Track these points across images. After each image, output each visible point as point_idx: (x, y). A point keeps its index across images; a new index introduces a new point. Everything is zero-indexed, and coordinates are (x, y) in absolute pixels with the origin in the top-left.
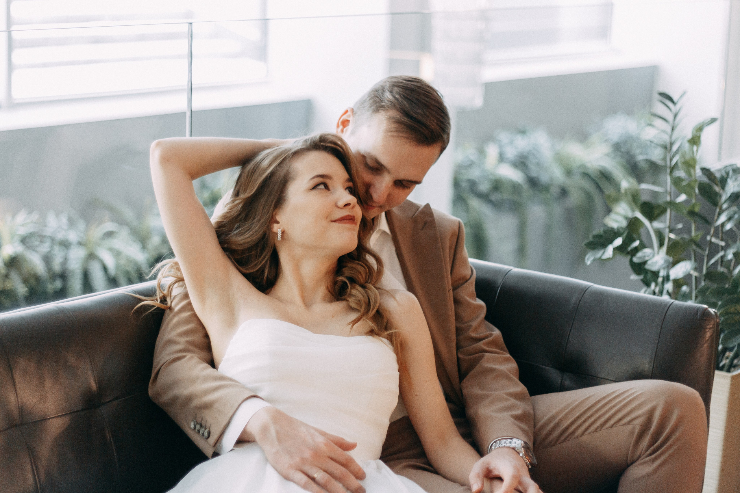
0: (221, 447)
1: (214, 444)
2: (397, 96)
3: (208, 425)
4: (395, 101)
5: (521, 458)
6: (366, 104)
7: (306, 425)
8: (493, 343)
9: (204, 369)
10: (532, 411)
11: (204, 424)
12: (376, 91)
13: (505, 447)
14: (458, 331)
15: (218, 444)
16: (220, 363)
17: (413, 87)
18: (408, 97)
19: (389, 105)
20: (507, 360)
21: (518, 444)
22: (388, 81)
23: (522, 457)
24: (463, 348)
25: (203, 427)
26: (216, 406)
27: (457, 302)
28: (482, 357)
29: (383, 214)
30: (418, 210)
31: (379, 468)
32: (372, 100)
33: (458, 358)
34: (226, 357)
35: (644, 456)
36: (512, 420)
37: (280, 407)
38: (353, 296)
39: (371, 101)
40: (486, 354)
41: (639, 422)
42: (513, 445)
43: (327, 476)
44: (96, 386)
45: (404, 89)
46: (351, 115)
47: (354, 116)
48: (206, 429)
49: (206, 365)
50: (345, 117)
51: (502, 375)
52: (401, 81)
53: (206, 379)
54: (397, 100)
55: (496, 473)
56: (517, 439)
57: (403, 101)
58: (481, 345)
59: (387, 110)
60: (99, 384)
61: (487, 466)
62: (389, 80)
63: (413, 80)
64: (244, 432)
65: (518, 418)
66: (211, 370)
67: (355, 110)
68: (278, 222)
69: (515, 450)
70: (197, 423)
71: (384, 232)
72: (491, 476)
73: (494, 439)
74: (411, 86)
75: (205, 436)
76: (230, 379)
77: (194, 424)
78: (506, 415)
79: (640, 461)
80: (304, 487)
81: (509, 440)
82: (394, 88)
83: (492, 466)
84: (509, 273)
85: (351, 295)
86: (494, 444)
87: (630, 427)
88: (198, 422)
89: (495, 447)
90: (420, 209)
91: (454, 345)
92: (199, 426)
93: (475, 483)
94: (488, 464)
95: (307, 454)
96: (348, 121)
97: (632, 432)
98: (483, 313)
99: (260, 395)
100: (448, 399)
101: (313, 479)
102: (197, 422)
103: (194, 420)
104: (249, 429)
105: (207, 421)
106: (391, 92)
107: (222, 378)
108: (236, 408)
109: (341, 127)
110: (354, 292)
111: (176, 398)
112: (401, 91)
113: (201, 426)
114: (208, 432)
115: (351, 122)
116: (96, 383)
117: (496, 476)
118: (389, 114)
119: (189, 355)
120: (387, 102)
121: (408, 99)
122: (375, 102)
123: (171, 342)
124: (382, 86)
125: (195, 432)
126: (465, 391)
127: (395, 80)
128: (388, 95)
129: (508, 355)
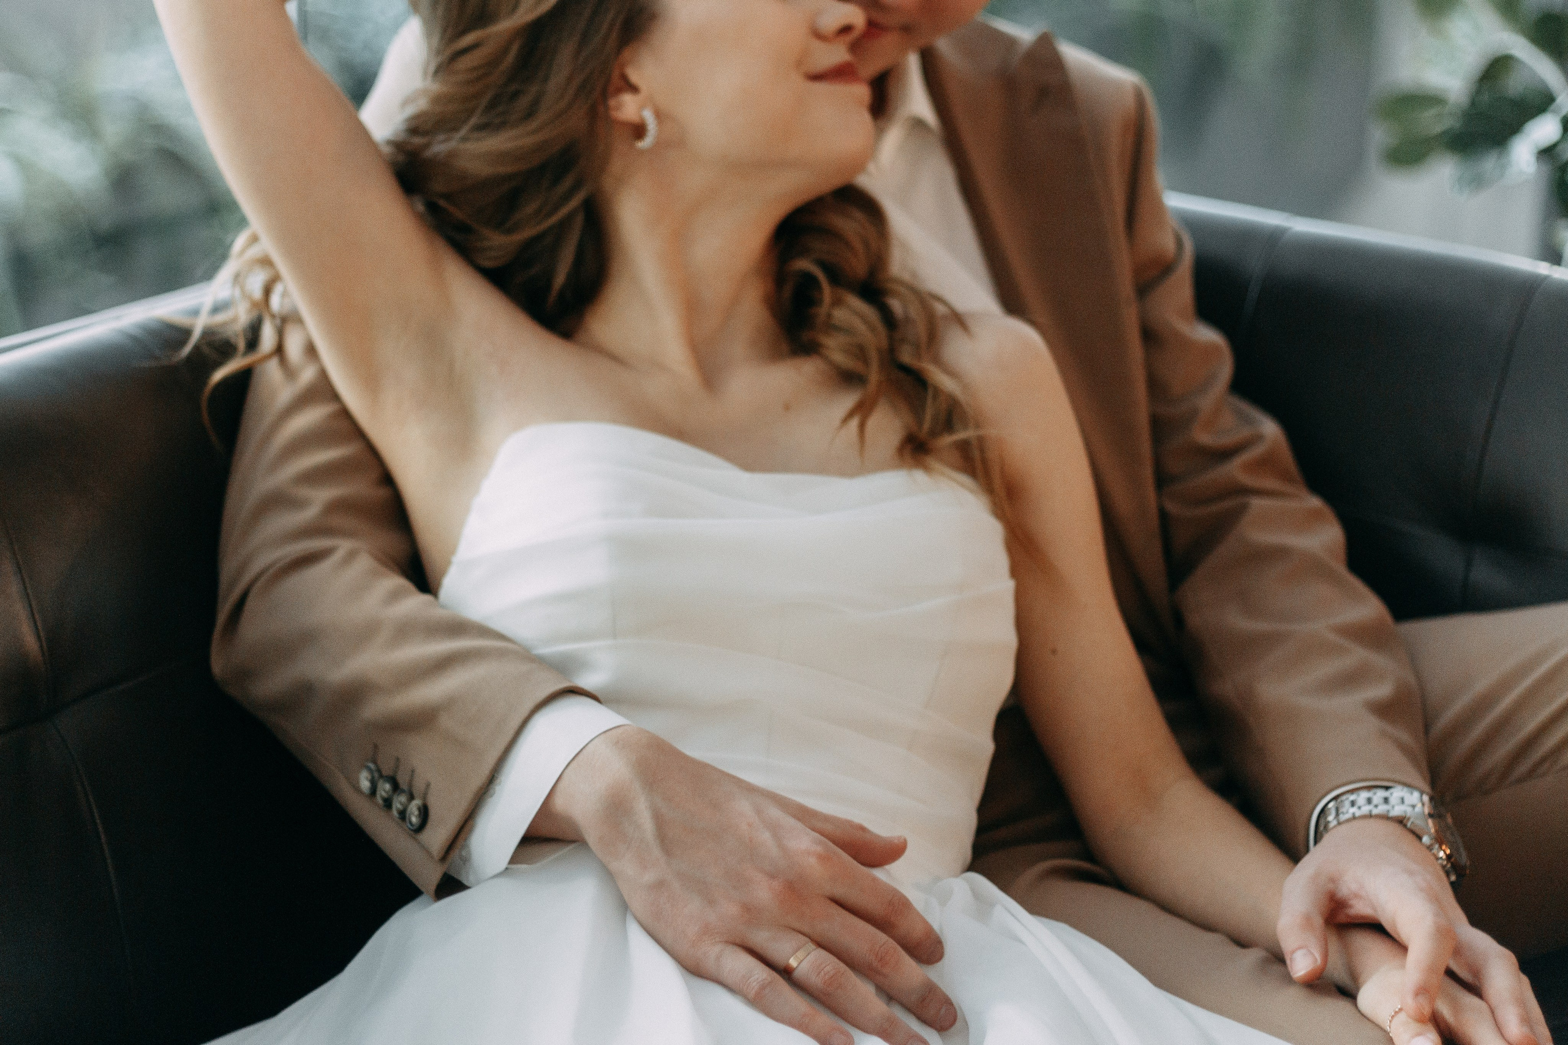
0: (466, 860)
1: (443, 853)
3: (419, 786)
5: (1427, 852)
7: (751, 789)
8: (1265, 464)
9: (395, 596)
10: (1412, 679)
11: (404, 785)
13: (1370, 816)
14: (1160, 427)
15: (455, 855)
16: (443, 573)
20: (1314, 516)
21: (1414, 806)
23: (1429, 848)
25: (403, 791)
26: (445, 722)
27: (1150, 336)
28: (1242, 509)
31: (982, 909)
33: (1164, 517)
34: (464, 553)
36: (1373, 723)
37: (658, 724)
38: (837, 329)
42: (1397, 811)
43: (831, 964)
44: (41, 646)
48: (411, 797)
49: (396, 581)
51: (1313, 567)
53: (405, 631)
55: (1360, 908)
56: (1406, 789)
58: (1234, 470)
60: (52, 641)
61: (1331, 886)
64: (546, 810)
65: (1384, 710)
66: (415, 602)
68: (634, 89)
69: (1405, 826)
70: (381, 776)
71: (918, 124)
72: (1341, 918)
73: (1331, 791)
75: (411, 823)
76: (484, 631)
77: (370, 777)
78: (1351, 702)
80: (758, 1002)
81: (1381, 794)
83: (1347, 887)
85: (831, 327)
86: (1331, 805)
88: (385, 773)
89: (1337, 814)
91: (1147, 472)
92: (388, 786)
93: (1300, 948)
94: (1332, 880)
95: (764, 892)
98: (1225, 370)
99: (586, 681)
100: (1142, 644)
101: (786, 973)
102: (379, 771)
103: (372, 766)
104: (560, 803)
105: (413, 771)
107: (459, 627)
108: (511, 733)
110: (840, 315)
111: (305, 691)
113: (396, 787)
114: (419, 809)
116: (39, 637)
117: (1363, 917)
119: (344, 546)
123: (278, 501)
125: (377, 804)
126: (1195, 620)
129: (1315, 502)
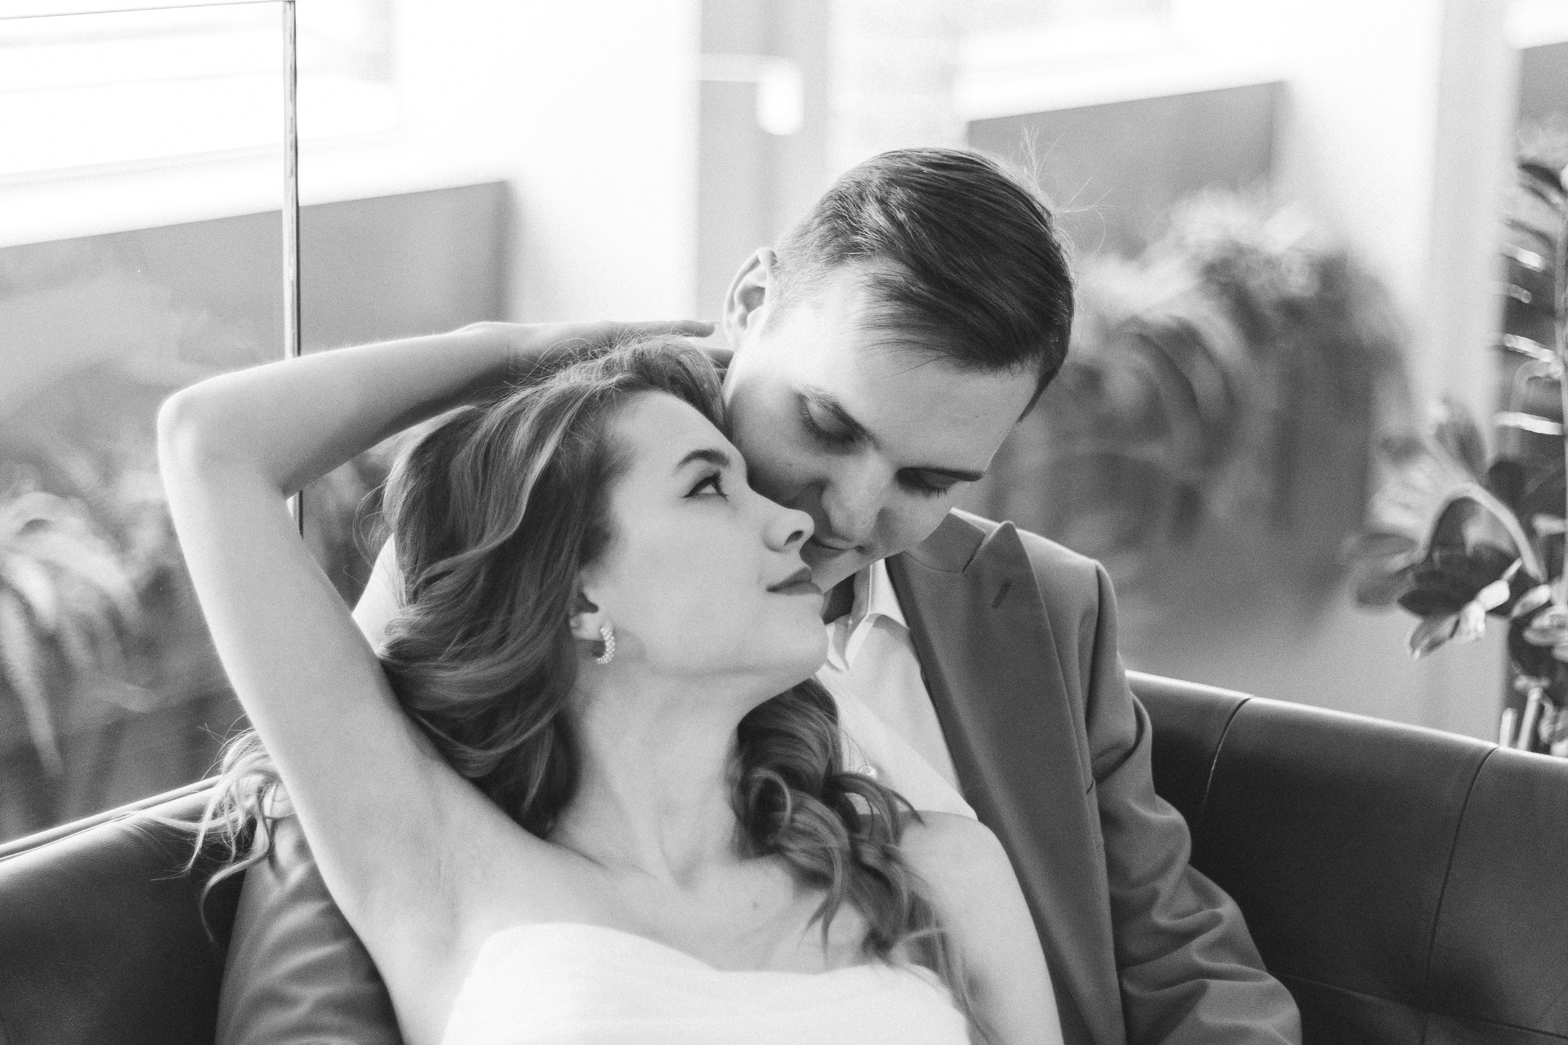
2: (901, 216)
4: (893, 230)
6: (810, 237)
12: (841, 198)
17: (952, 186)
18: (932, 215)
19: (875, 244)
22: (877, 168)
29: (881, 564)
30: (980, 544)
32: (827, 226)
39: (824, 228)
40: (1213, 983)
45: (924, 192)
46: (768, 273)
47: (776, 277)
50: (751, 280)
52: (916, 166)
54: (899, 225)
57: (920, 230)
59: (869, 256)
62: (880, 163)
63: (953, 163)
67: (779, 256)
74: (946, 184)
82: (892, 190)
84: (1244, 705)
90: (985, 542)
96: (761, 290)
106: (882, 202)
109: (740, 309)
112: (915, 200)
115: (767, 293)
118: (872, 270)
120: (871, 235)
121: (933, 221)
122: (836, 233)
124: (858, 184)
127: (899, 164)
128: (873, 215)
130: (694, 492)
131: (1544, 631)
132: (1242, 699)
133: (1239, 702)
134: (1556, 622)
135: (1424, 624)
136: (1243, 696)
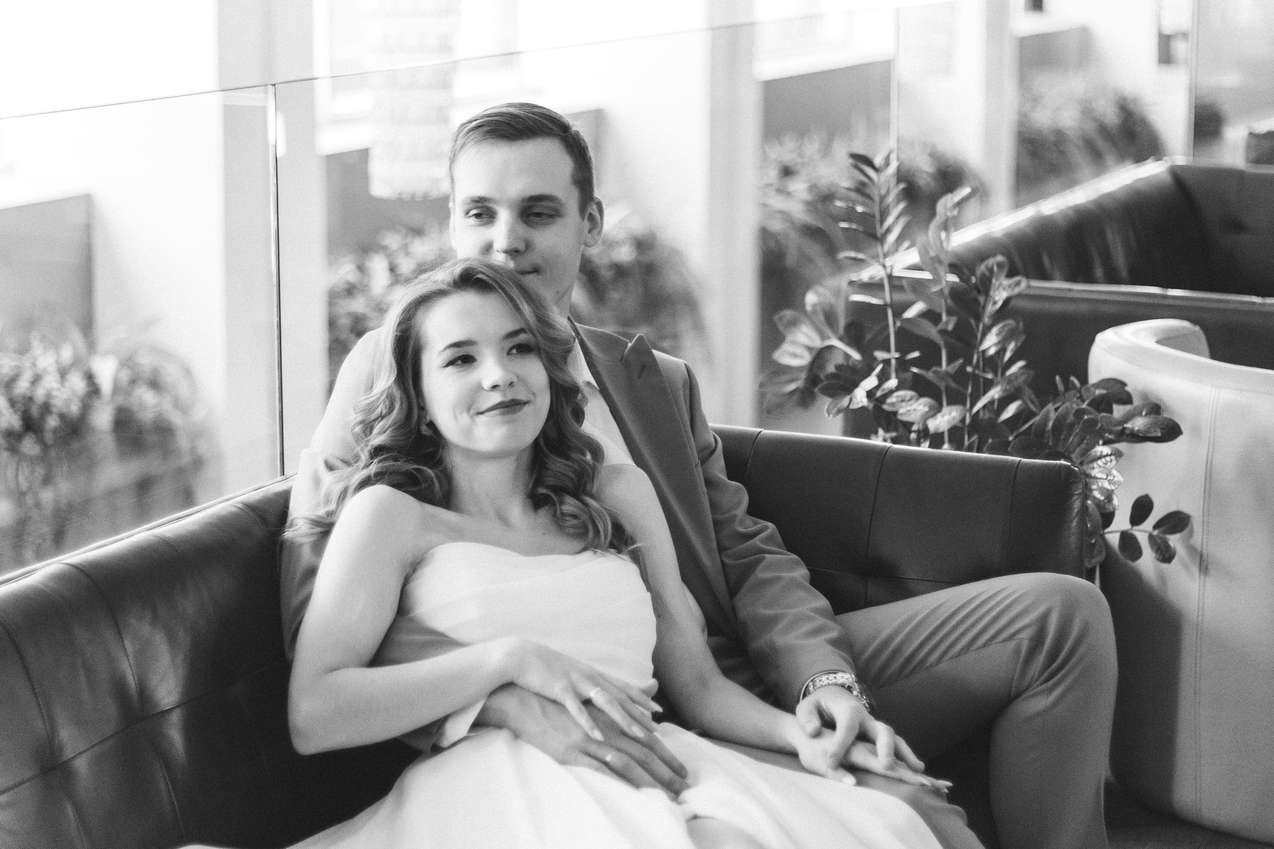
5: (857, 698)
14: (718, 525)
15: (439, 732)
20: (793, 563)
21: (848, 679)
23: (857, 696)
24: (728, 549)
28: (760, 560)
30: (627, 347)
33: (724, 565)
35: (1036, 684)
40: (767, 556)
41: (1026, 635)
42: (841, 682)
51: (795, 584)
56: (844, 674)
69: (845, 688)
73: (811, 677)
78: (819, 640)
79: (1031, 692)
81: (832, 676)
84: (759, 436)
86: (811, 683)
87: (1012, 644)
89: (813, 686)
90: (629, 346)
97: (1017, 650)
129: (793, 556)
130: (451, 363)
131: (893, 404)
132: (758, 432)
133: (757, 433)
134: (900, 399)
135: (832, 401)
136: (759, 430)
